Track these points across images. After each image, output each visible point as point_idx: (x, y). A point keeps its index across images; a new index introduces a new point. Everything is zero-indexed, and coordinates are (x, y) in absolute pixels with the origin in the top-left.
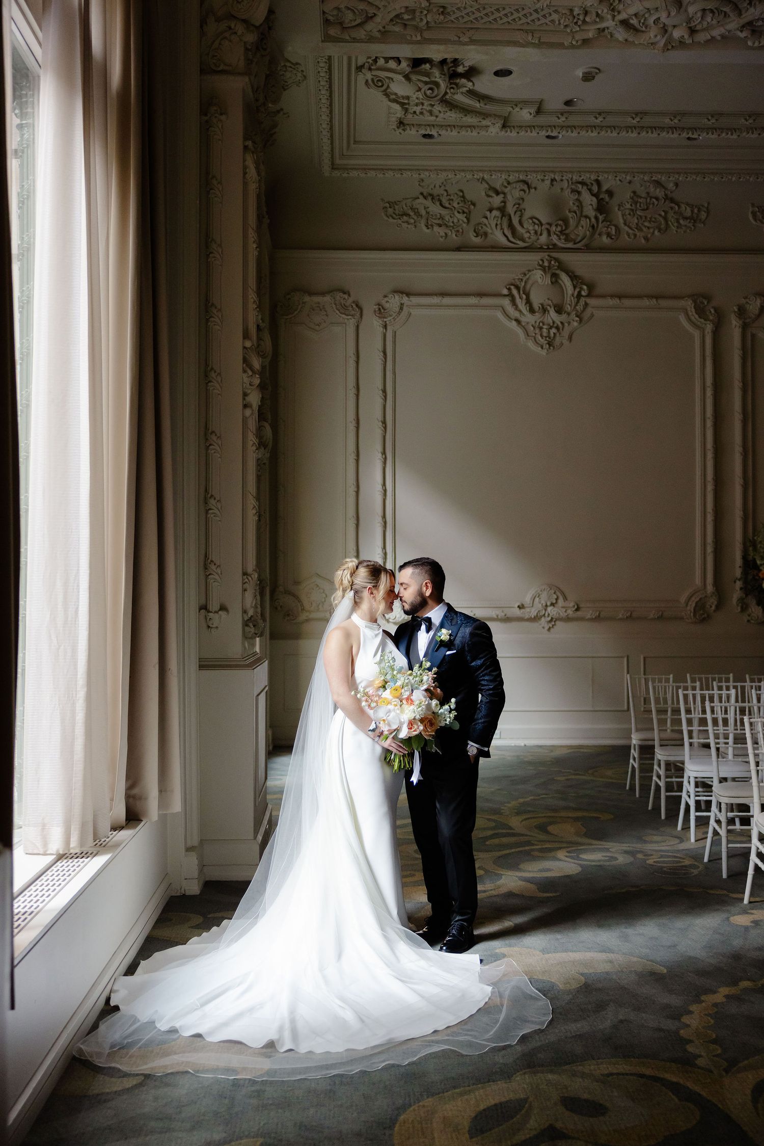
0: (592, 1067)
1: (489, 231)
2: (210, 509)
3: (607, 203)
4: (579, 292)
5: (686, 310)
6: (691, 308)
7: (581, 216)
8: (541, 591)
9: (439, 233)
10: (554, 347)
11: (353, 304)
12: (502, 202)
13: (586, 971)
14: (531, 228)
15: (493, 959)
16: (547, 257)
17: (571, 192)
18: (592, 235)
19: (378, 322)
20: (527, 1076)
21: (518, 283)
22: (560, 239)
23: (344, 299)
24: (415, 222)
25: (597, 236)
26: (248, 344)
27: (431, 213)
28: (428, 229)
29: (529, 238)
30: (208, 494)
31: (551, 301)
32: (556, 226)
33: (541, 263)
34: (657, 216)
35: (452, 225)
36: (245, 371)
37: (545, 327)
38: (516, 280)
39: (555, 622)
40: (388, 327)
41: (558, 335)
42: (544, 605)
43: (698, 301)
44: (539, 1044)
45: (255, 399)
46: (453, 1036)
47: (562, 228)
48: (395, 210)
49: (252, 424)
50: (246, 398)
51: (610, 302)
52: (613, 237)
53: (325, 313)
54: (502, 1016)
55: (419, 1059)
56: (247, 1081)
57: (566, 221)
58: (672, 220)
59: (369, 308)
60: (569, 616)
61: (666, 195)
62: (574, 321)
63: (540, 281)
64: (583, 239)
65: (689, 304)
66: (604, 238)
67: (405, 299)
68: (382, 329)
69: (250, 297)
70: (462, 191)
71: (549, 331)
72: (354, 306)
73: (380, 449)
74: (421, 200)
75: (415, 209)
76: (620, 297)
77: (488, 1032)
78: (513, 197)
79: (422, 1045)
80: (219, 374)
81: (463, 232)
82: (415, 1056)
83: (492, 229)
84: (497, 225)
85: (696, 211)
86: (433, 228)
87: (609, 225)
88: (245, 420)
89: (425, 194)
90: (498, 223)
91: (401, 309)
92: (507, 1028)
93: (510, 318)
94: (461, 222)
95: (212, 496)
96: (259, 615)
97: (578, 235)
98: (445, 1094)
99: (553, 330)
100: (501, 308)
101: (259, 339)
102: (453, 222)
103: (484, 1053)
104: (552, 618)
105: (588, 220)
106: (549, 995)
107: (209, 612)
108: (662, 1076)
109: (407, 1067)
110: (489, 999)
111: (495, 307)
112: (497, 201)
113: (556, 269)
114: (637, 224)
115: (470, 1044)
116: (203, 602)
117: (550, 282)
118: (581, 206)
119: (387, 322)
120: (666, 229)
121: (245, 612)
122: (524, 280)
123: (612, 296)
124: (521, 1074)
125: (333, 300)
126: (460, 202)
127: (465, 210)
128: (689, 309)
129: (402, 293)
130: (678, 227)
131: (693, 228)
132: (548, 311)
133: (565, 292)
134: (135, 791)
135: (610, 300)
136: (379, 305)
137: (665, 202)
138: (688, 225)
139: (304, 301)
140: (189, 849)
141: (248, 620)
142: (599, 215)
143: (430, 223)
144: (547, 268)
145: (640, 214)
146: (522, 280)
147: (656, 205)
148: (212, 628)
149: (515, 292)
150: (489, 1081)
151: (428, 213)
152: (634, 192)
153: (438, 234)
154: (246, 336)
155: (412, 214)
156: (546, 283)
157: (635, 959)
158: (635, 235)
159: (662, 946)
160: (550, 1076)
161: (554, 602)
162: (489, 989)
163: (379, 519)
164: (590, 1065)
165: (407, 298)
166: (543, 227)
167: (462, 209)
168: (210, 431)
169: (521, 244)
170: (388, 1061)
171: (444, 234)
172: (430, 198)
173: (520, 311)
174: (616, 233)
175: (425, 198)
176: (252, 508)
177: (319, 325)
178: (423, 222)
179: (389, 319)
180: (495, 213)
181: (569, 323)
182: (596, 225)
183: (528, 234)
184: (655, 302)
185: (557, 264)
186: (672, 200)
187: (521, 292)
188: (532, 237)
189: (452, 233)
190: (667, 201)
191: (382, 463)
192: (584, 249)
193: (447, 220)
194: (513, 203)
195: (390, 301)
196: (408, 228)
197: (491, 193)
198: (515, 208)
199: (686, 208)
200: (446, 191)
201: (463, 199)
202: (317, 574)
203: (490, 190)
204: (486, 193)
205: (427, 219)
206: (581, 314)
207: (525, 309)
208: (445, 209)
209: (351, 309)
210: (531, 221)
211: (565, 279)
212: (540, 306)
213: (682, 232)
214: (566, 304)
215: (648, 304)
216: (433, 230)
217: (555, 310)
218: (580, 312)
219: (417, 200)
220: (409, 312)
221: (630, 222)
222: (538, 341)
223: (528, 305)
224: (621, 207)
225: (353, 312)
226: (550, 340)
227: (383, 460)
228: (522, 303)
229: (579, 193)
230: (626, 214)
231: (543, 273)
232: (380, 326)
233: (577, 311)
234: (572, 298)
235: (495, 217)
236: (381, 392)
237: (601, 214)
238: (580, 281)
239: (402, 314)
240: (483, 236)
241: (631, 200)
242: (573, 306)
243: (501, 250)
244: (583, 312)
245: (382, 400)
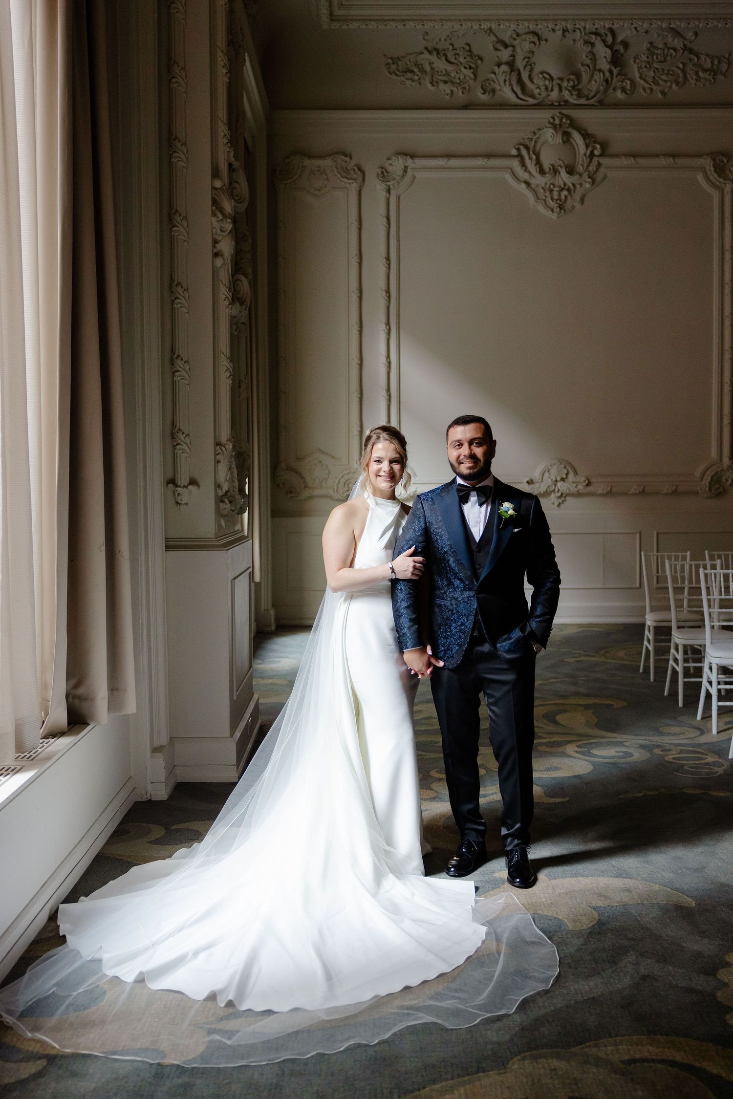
0: (610, 1048)
1: (498, 87)
2: (177, 371)
3: (622, 55)
4: (592, 152)
5: (705, 168)
6: (710, 166)
7: (595, 69)
8: (551, 466)
9: (445, 91)
10: (565, 211)
11: (355, 168)
12: (511, 56)
13: (600, 904)
15: (491, 886)
16: (558, 114)
17: (584, 44)
18: (606, 91)
19: (381, 186)
20: (527, 1062)
21: (527, 142)
22: (572, 95)
23: (346, 162)
24: (419, 79)
25: (611, 91)
26: (218, 184)
27: (436, 69)
28: (433, 86)
29: (540, 94)
30: (175, 354)
31: (563, 162)
32: (568, 80)
33: (552, 120)
34: (675, 69)
35: (458, 81)
36: (214, 214)
37: (556, 189)
38: (526, 140)
39: (565, 497)
40: (392, 192)
41: (569, 197)
42: (554, 480)
43: (718, 159)
44: (542, 1012)
45: (227, 247)
46: (437, 1000)
47: (574, 83)
48: (398, 66)
49: (225, 276)
50: (217, 245)
51: (624, 161)
52: (628, 92)
53: (326, 177)
54: (499, 968)
55: (394, 1034)
56: (174, 1069)
57: (578, 76)
58: (691, 74)
59: (372, 171)
60: (580, 491)
61: (685, 45)
62: (586, 182)
63: (550, 140)
64: (597, 94)
65: (708, 163)
66: (619, 95)
67: (409, 162)
68: (385, 193)
69: (220, 130)
70: (468, 45)
71: (560, 194)
72: (356, 170)
73: (383, 318)
74: (426, 55)
75: (419, 65)
76: (634, 156)
77: (480, 993)
78: (522, 50)
79: (398, 1014)
80: (185, 218)
81: (470, 88)
82: (388, 1030)
83: (500, 85)
84: (505, 81)
85: (716, 62)
86: (438, 85)
87: (624, 79)
88: (215, 272)
89: (430, 49)
90: (507, 78)
91: (405, 171)
92: (504, 989)
93: (518, 179)
94: (468, 78)
95: (178, 356)
96: (237, 490)
97: (591, 91)
98: (422, 1091)
99: (565, 193)
100: (509, 170)
101: (232, 182)
103: (475, 1025)
104: (562, 494)
105: (602, 74)
106: (556, 938)
107: (177, 486)
108: (698, 1065)
109: (376, 1049)
110: (483, 942)
111: (504, 168)
112: (505, 54)
113: (568, 127)
114: (654, 78)
115: (456, 1013)
116: (170, 475)
117: (561, 141)
118: (594, 59)
119: (391, 186)
120: (685, 83)
121: (218, 486)
122: (534, 140)
123: (627, 155)
124: (519, 1060)
125: (334, 163)
126: (467, 56)
127: (473, 65)
128: (707, 167)
129: (406, 155)
130: (697, 80)
131: (713, 80)
132: (559, 172)
133: (577, 152)
134: (80, 691)
135: (624, 159)
136: (382, 168)
137: (683, 53)
138: (708, 77)
139: (304, 164)
140: (155, 750)
141: (222, 496)
142: (613, 68)
143: (435, 80)
144: (558, 126)
145: (657, 66)
147: (673, 56)
148: (181, 504)
149: (524, 152)
150: (477, 1072)
151: (432, 69)
152: (651, 43)
153: (443, 92)
154: (216, 174)
155: (416, 70)
156: (557, 142)
157: (657, 887)
158: (651, 90)
159: (688, 869)
160: (556, 1063)
161: (564, 476)
162: (484, 929)
163: (383, 393)
164: (605, 1046)
165: (411, 160)
166: (555, 81)
167: (469, 65)
168: (175, 283)
169: (531, 101)
170: (354, 1037)
171: (449, 92)
172: (435, 53)
173: (530, 172)
174: (631, 88)
175: (430, 52)
176: (225, 370)
177: (319, 191)
178: (428, 79)
179: (392, 182)
180: (504, 68)
181: (581, 185)
182: (610, 80)
183: (539, 90)
184: (672, 161)
185: (569, 122)
186: (691, 51)
187: (531, 153)
188: (542, 93)
189: (458, 90)
190: (686, 52)
191: (386, 334)
192: (597, 106)
193: (453, 76)
194: (523, 57)
195: (393, 163)
196: (412, 85)
197: (499, 46)
198: (524, 63)
199: (705, 59)
200: (452, 44)
201: (469, 53)
202: (320, 450)
203: (498, 42)
204: (493, 46)
205: (432, 76)
206: (593, 174)
207: (534, 170)
208: (451, 65)
209: (352, 172)
210: (541, 76)
211: (577, 138)
212: (551, 168)
213: (701, 85)
214: (578, 164)
215: (664, 163)
216: (438, 87)
217: (566, 171)
218: (592, 172)
219: (422, 55)
220: (413, 175)
221: (647, 76)
222: (549, 205)
223: (538, 166)
224: (637, 60)
225: (355, 176)
226: (561, 203)
227: (387, 331)
228: (531, 164)
229: (593, 44)
230: (643, 67)
231: (554, 132)
232: (383, 190)
233: (589, 171)
234: (585, 158)
235: (504, 72)
236: (385, 260)
237: (615, 67)
238: (593, 140)
239: (406, 178)
240: (491, 93)
241: (648, 52)
242: (585, 166)
243: (509, 107)
244: (596, 172)
245: (386, 269)
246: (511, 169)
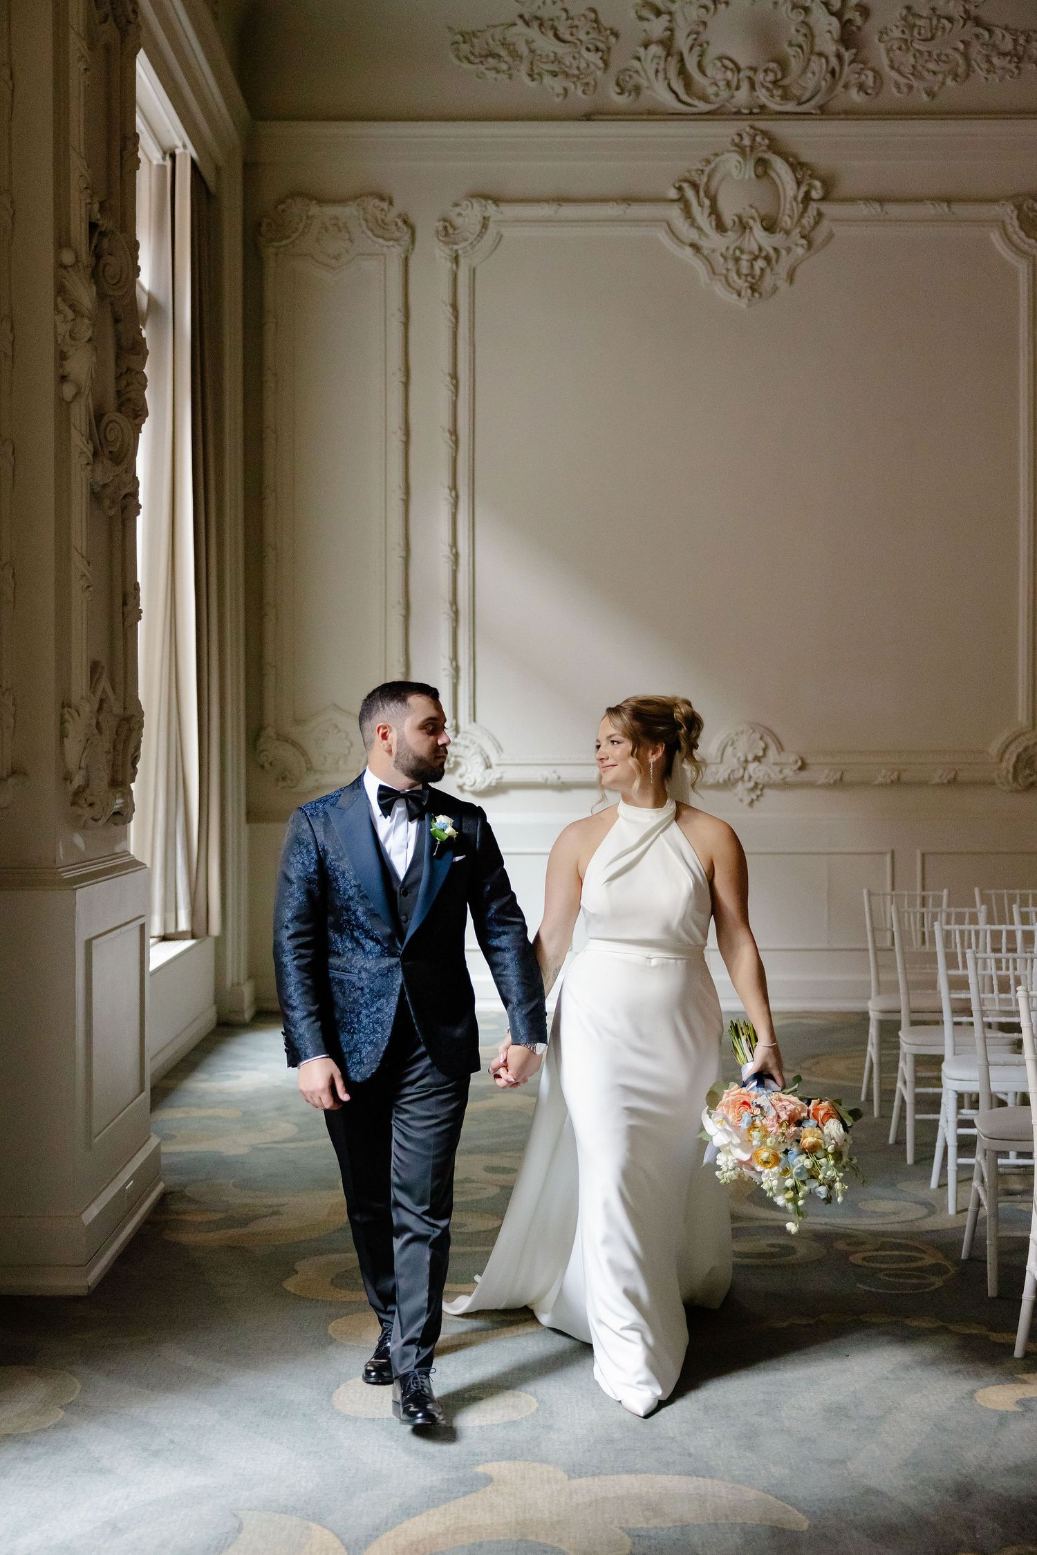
1: (644, 83)
3: (859, 28)
4: (807, 194)
5: (1003, 222)
6: (1011, 218)
7: (812, 52)
8: (737, 734)
9: (553, 88)
10: (760, 294)
11: (396, 220)
12: (668, 29)
14: (719, 76)
16: (748, 129)
17: (792, 9)
18: (831, 89)
19: (441, 250)
21: (695, 177)
22: (772, 96)
23: (382, 210)
24: (510, 69)
25: (840, 88)
26: (68, 257)
27: (539, 52)
28: (533, 80)
29: (717, 95)
31: (757, 210)
32: (766, 71)
33: (737, 140)
34: (950, 52)
35: (576, 72)
36: (58, 311)
37: (745, 257)
38: (694, 174)
39: (762, 790)
40: (462, 260)
41: (768, 271)
42: (742, 759)
43: (1025, 207)
45: (83, 365)
47: (776, 74)
48: (473, 46)
51: (863, 210)
52: (869, 91)
53: (347, 237)
57: (783, 64)
58: (979, 60)
59: (427, 228)
60: (788, 780)
61: (966, 11)
62: (797, 245)
63: (735, 172)
64: (816, 94)
65: (1007, 212)
66: (855, 96)
67: (491, 209)
68: (449, 264)
70: (593, 10)
71: (752, 264)
72: (400, 223)
73: (446, 479)
74: (521, 27)
75: (509, 45)
76: (881, 200)
78: (686, 19)
81: (596, 83)
83: (648, 79)
84: (657, 71)
85: (1022, 41)
86: (542, 79)
87: (862, 69)
89: (527, 17)
90: (661, 67)
91: (485, 226)
93: (681, 241)
94: (592, 67)
97: (805, 88)
99: (760, 263)
100: (665, 225)
102: (578, 68)
104: (756, 784)
105: (823, 60)
111: (653, 221)
112: (657, 27)
113: (765, 152)
114: (913, 66)
117: (753, 175)
118: (810, 35)
119: (460, 252)
120: (968, 76)
121: (65, 777)
122: (706, 173)
123: (867, 200)
125: (362, 212)
126: (591, 31)
127: (601, 46)
128: (1008, 220)
129: (486, 197)
130: (988, 71)
131: (1016, 72)
132: (751, 228)
133: (782, 193)
135: (863, 206)
136: (445, 220)
137: (964, 25)
138: (1009, 66)
139: (310, 213)
142: (842, 50)
143: (536, 71)
144: (748, 149)
145: (917, 47)
146: (703, 171)
147: (948, 30)
149: (690, 193)
151: (532, 51)
152: (909, 8)
153: (550, 90)
154: (62, 241)
155: (503, 53)
156: (747, 177)
157: (752, 1495)
158: (910, 87)
159: (819, 1461)
161: (760, 753)
163: (445, 607)
165: (493, 207)
166: (742, 75)
167: (592, 43)
169: (703, 107)
171: (562, 92)
172: (535, 24)
173: (699, 229)
174: (875, 83)
175: (527, 24)
177: (336, 259)
178: (524, 68)
179: (462, 245)
180: (655, 49)
181: (789, 250)
182: (837, 69)
183: (715, 88)
184: (946, 209)
185: (767, 141)
186: (978, 22)
187: (702, 194)
188: (721, 93)
189: (576, 88)
190: (969, 23)
191: (450, 505)
192: (816, 114)
193: (567, 63)
194: (688, 31)
195: (462, 212)
196: (496, 79)
197: (646, 13)
198: (690, 41)
199: (1003, 36)
200: (566, 10)
201: (596, 26)
202: (335, 705)
203: (644, 6)
204: (637, 13)
205: (532, 63)
206: (810, 232)
207: (709, 226)
208: (563, 44)
209: (394, 228)
210: (719, 64)
211: (780, 168)
212: (736, 219)
213: (997, 81)
214: (783, 214)
215: (933, 212)
216: (541, 82)
217: (762, 226)
218: (808, 228)
219: (514, 28)
220: (497, 233)
221: (902, 64)
222: (732, 283)
223: (713, 217)
224: (884, 36)
225: (397, 234)
226: (754, 281)
227: (452, 501)
228: (702, 214)
229: (807, 10)
230: (894, 48)
231: (741, 160)
232: (446, 258)
233: (803, 227)
234: (794, 204)
235: (654, 57)
236: (448, 379)
237: (847, 49)
238: (809, 172)
239: (486, 237)
240: (633, 94)
241: (903, 22)
242: (796, 217)
243: (662, 117)
244: (813, 228)
245: (450, 393)
246: (668, 223)
